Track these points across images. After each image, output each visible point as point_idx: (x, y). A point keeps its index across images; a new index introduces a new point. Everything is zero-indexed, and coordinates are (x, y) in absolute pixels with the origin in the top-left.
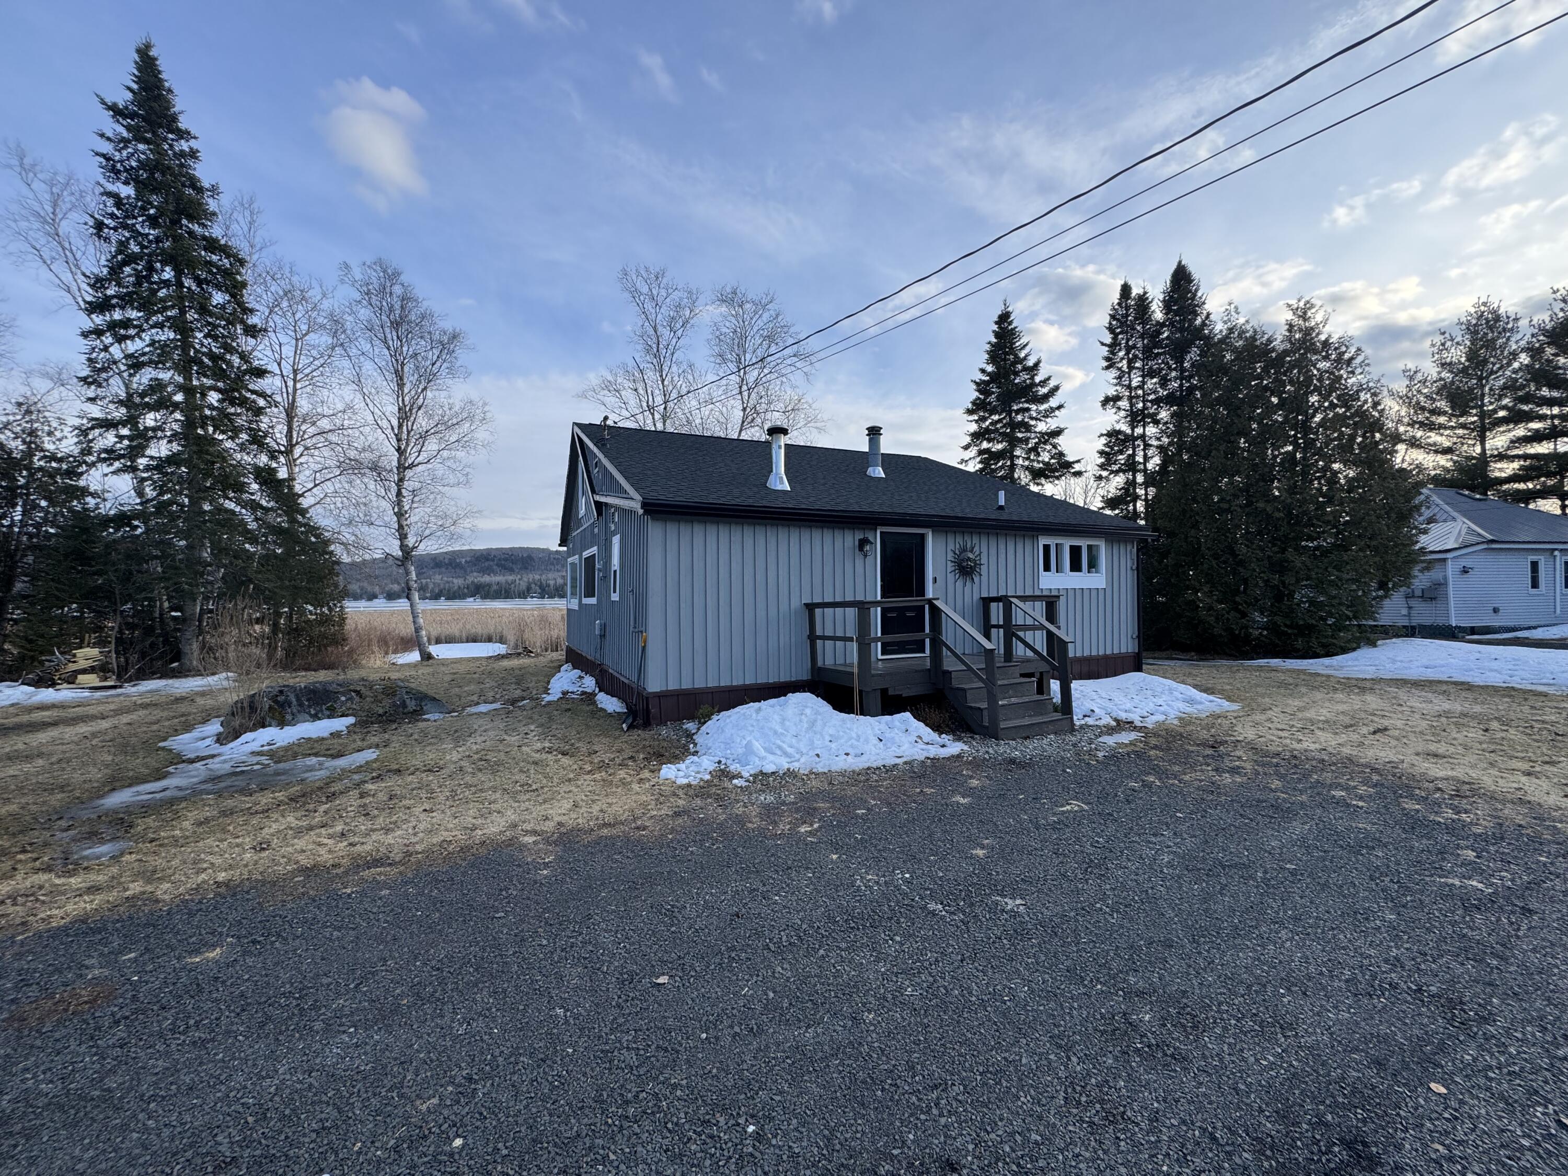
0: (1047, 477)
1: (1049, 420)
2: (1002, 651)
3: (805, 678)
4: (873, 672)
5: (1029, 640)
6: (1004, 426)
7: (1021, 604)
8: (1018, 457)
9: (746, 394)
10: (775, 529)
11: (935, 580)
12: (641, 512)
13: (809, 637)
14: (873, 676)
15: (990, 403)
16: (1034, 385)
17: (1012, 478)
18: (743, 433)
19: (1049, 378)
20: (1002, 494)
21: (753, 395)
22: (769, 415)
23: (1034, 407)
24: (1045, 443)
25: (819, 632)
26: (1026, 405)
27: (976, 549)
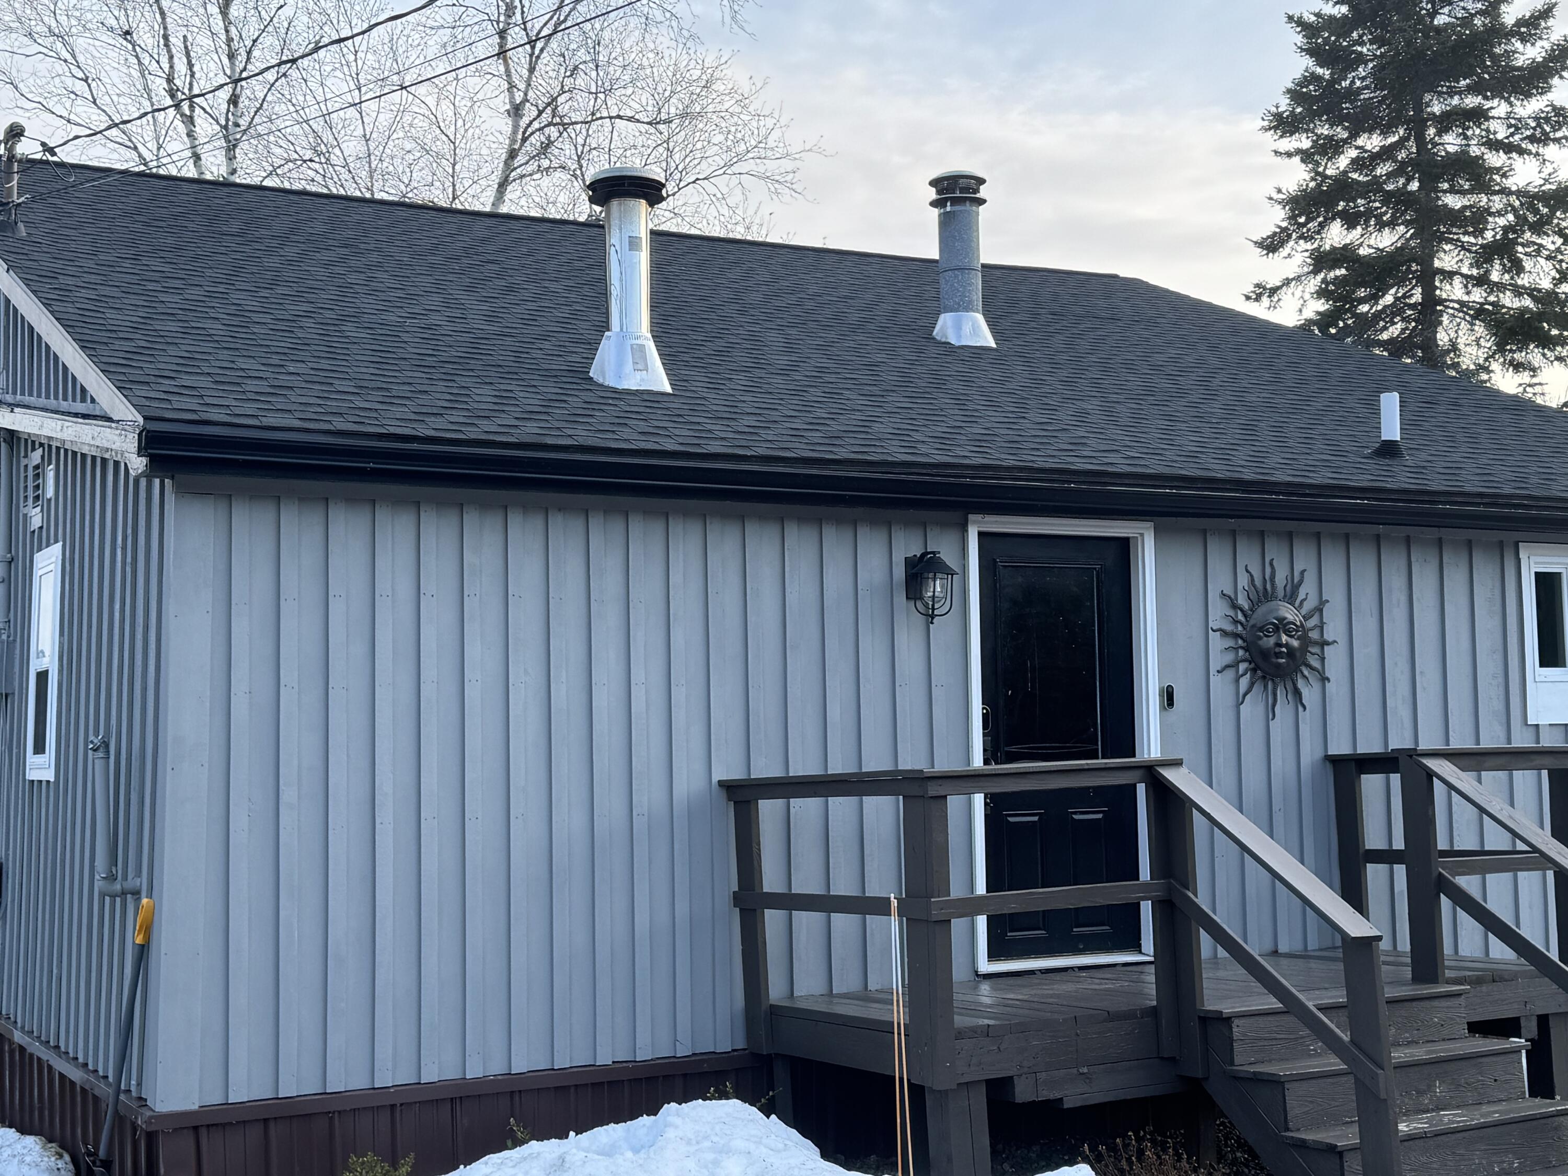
0: (1546, 342)
1: (1551, 151)
2: (1405, 944)
3: (724, 1046)
4: (960, 1021)
5: (1498, 906)
6: (1400, 170)
7: (1464, 780)
8: (1449, 275)
9: (519, 58)
10: (617, 526)
11: (1168, 697)
12: (138, 464)
13: (737, 899)
14: (960, 1034)
15: (1351, 94)
16: (1497, 32)
17: (1429, 344)
18: (513, 193)
19: (1546, 13)
20: (1390, 403)
21: (547, 63)
22: (600, 134)
23: (1499, 108)
24: (1538, 228)
25: (771, 882)
26: (1472, 101)
27: (1308, 590)
